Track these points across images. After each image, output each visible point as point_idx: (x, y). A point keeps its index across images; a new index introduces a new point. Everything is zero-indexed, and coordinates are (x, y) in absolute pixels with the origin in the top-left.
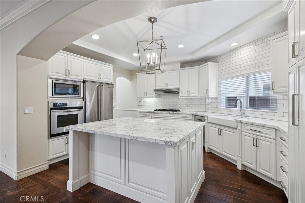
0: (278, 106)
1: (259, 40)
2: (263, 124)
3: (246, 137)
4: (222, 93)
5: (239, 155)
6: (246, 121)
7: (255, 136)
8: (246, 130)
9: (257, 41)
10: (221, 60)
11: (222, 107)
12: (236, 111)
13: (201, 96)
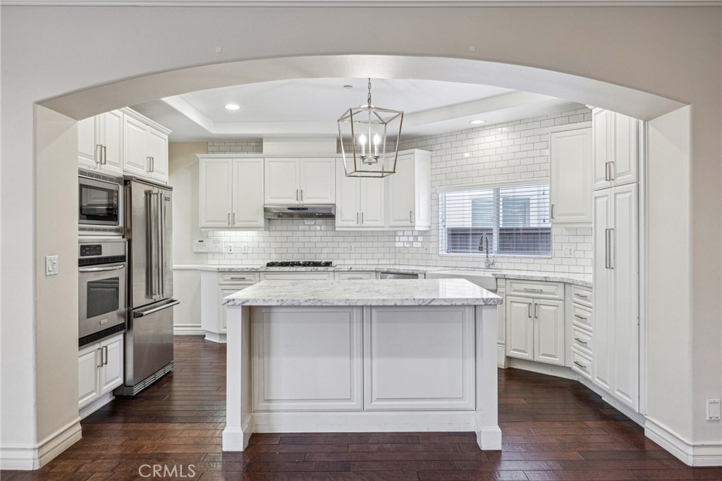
0: (554, 246)
1: (520, 121)
2: (545, 278)
3: (515, 304)
4: (440, 220)
5: (499, 342)
6: (514, 276)
7: (530, 301)
8: (515, 291)
9: (516, 123)
10: (438, 147)
11: (440, 253)
12: (475, 259)
13: (391, 227)
